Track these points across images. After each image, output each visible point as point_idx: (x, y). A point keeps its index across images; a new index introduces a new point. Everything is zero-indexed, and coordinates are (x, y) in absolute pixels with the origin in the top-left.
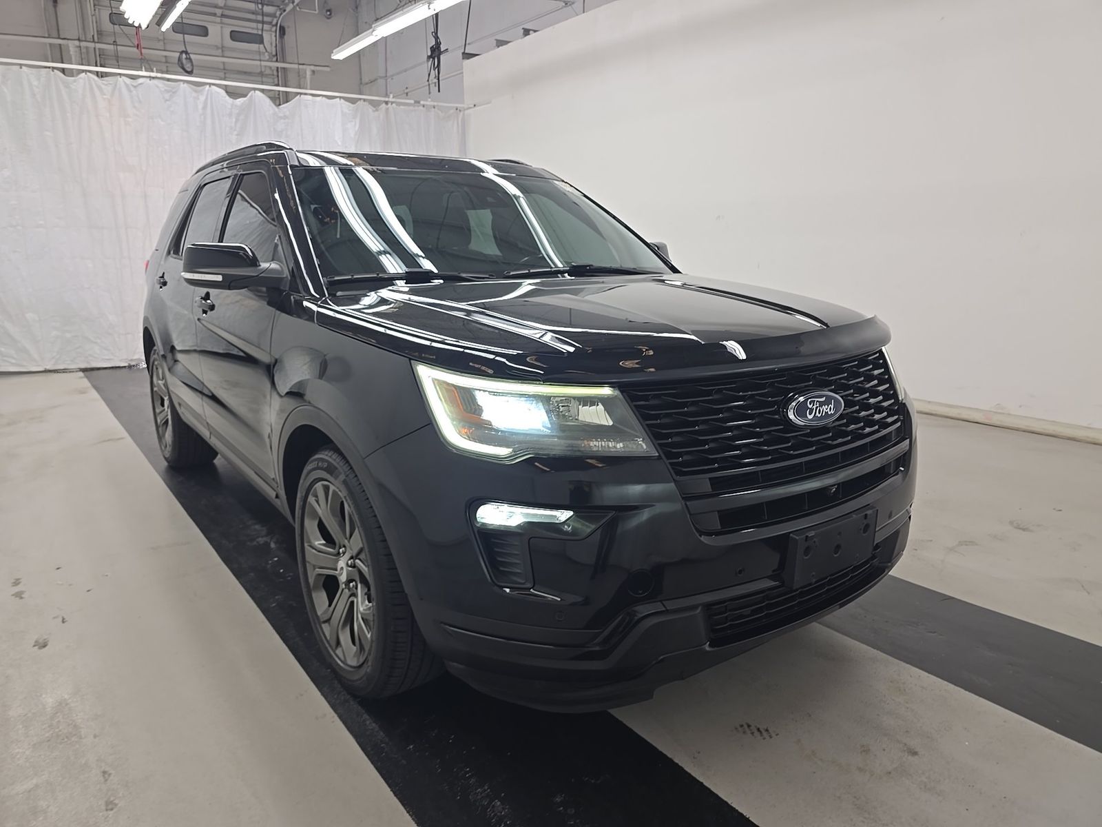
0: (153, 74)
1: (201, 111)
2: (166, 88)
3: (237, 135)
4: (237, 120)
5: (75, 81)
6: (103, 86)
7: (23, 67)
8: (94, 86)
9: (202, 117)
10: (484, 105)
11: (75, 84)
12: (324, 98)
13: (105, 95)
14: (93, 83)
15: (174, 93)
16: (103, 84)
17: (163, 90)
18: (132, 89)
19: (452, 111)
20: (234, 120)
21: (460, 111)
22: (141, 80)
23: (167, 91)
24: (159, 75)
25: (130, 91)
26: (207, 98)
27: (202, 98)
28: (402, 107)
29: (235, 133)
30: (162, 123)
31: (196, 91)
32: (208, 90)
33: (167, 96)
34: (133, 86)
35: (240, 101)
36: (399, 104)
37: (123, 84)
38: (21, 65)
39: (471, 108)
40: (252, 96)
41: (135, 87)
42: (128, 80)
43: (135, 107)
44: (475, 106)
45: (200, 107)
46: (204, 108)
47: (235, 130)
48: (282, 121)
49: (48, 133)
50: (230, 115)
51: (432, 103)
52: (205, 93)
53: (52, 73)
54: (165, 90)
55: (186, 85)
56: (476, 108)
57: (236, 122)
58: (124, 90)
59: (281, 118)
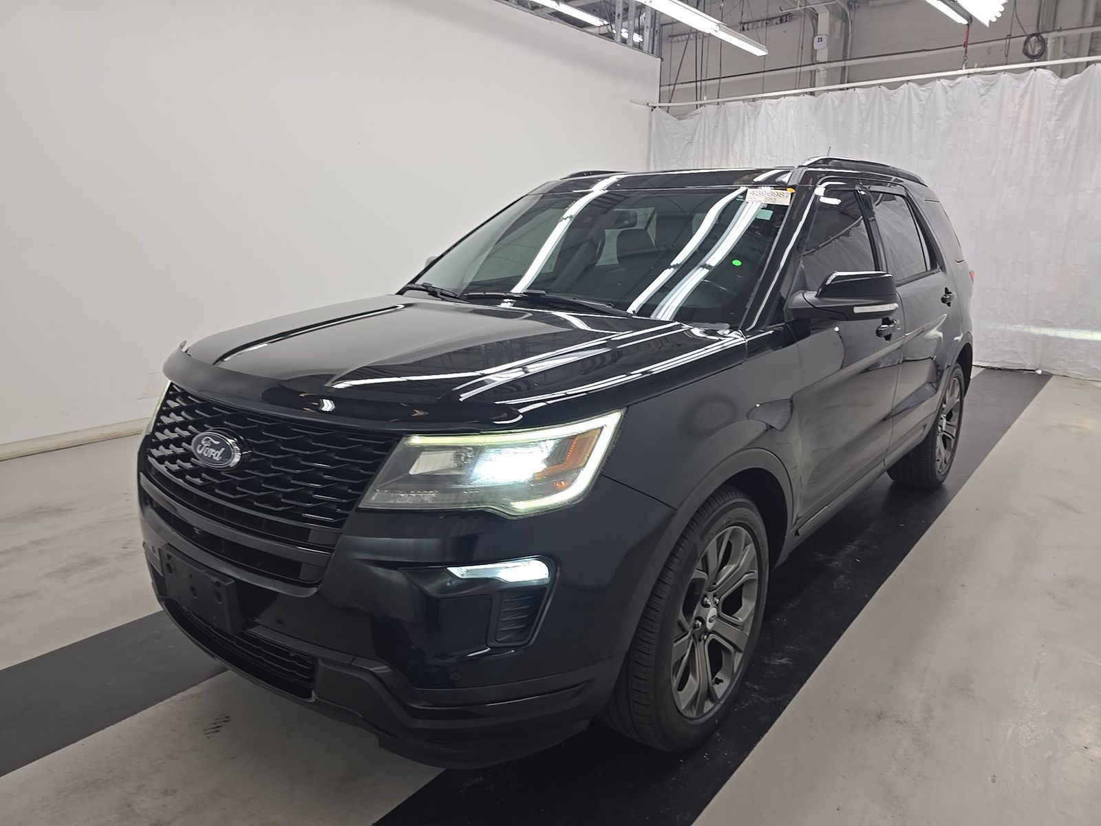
0: (971, 71)
1: (1017, 101)
2: (984, 82)
3: (1058, 120)
4: (1060, 102)
5: (896, 93)
6: (921, 93)
7: (856, 89)
8: (913, 94)
9: (1018, 106)
11: (896, 95)
13: (921, 101)
15: (992, 85)
16: (922, 90)
17: (980, 84)
18: (949, 89)
20: (1056, 103)
22: (959, 79)
23: (984, 85)
24: (979, 70)
25: (947, 93)
26: (1028, 85)
27: (1023, 85)
29: (1056, 118)
30: (972, 120)
31: (1018, 79)
32: (1033, 75)
33: (983, 91)
34: (949, 86)
35: (1072, 79)
37: (940, 85)
38: (854, 88)
41: (952, 87)
42: (946, 82)
43: (948, 108)
45: (1018, 96)
46: (1023, 96)
47: (1055, 115)
50: (1052, 97)
52: (1028, 79)
53: (879, 89)
54: (982, 84)
55: (1007, 74)
57: (1058, 105)
58: (941, 92)
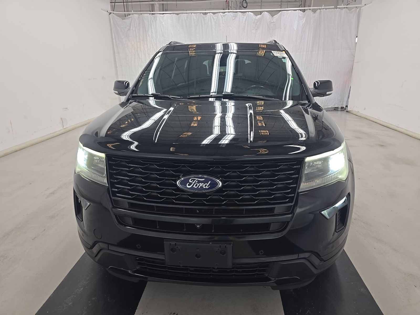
0: (230, 11)
2: (234, 15)
3: (256, 30)
5: (206, 16)
6: (214, 17)
8: (211, 17)
9: (244, 25)
10: (369, 4)
11: (206, 17)
12: (292, 11)
13: (214, 20)
14: (211, 16)
15: (236, 16)
16: (214, 16)
18: (223, 17)
19: (354, 9)
20: (255, 24)
21: (358, 8)
22: (226, 13)
24: (232, 11)
25: (222, 18)
26: (247, 17)
27: (245, 17)
28: (328, 10)
29: (255, 29)
30: (231, 28)
31: (243, 15)
32: (248, 14)
33: (233, 18)
35: (259, 16)
36: (326, 9)
37: (220, 15)
38: (192, 13)
39: (363, 6)
40: (263, 14)
41: (224, 16)
42: (222, 14)
43: (223, 23)
44: (365, 5)
45: (244, 21)
46: (245, 21)
48: (273, 23)
49: (198, 35)
50: (254, 23)
51: (343, 6)
52: (246, 15)
55: (240, 13)
56: (366, 6)
58: (220, 18)
59: (272, 22)
